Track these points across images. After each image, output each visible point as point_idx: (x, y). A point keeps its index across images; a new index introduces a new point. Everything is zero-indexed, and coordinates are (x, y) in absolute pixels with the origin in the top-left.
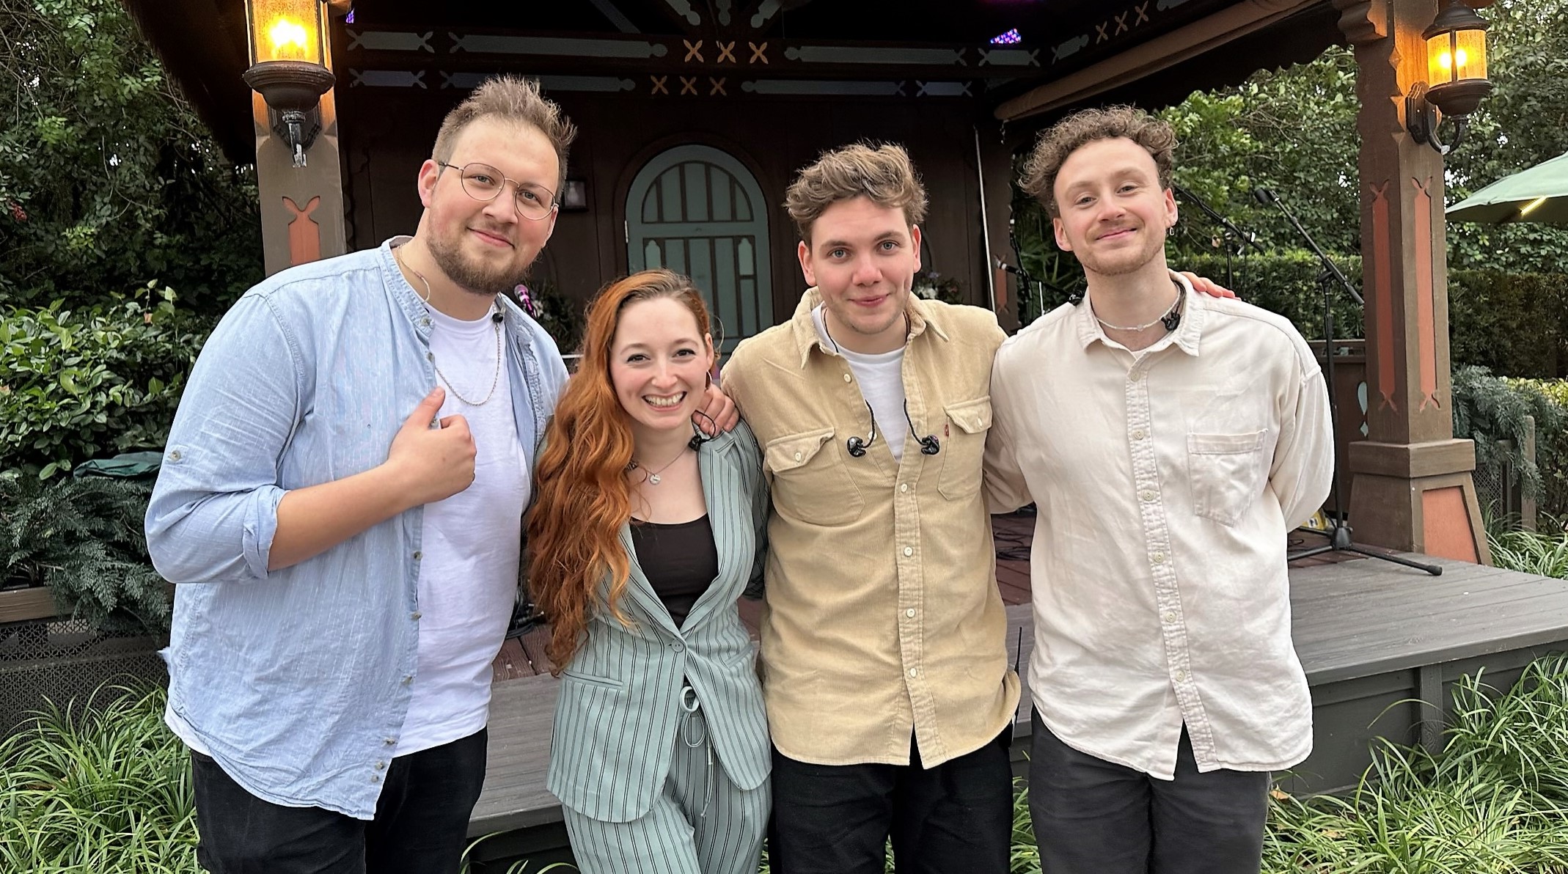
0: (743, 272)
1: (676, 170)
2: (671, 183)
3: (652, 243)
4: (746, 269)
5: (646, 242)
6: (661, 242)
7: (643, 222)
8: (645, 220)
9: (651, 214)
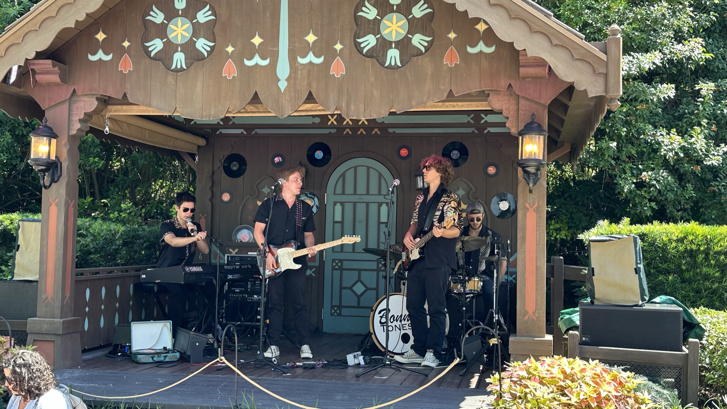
0: (382, 220)
1: (353, 170)
2: (350, 176)
3: (338, 204)
4: (384, 219)
5: (335, 203)
6: (342, 204)
7: (335, 194)
8: (336, 193)
9: (339, 190)
